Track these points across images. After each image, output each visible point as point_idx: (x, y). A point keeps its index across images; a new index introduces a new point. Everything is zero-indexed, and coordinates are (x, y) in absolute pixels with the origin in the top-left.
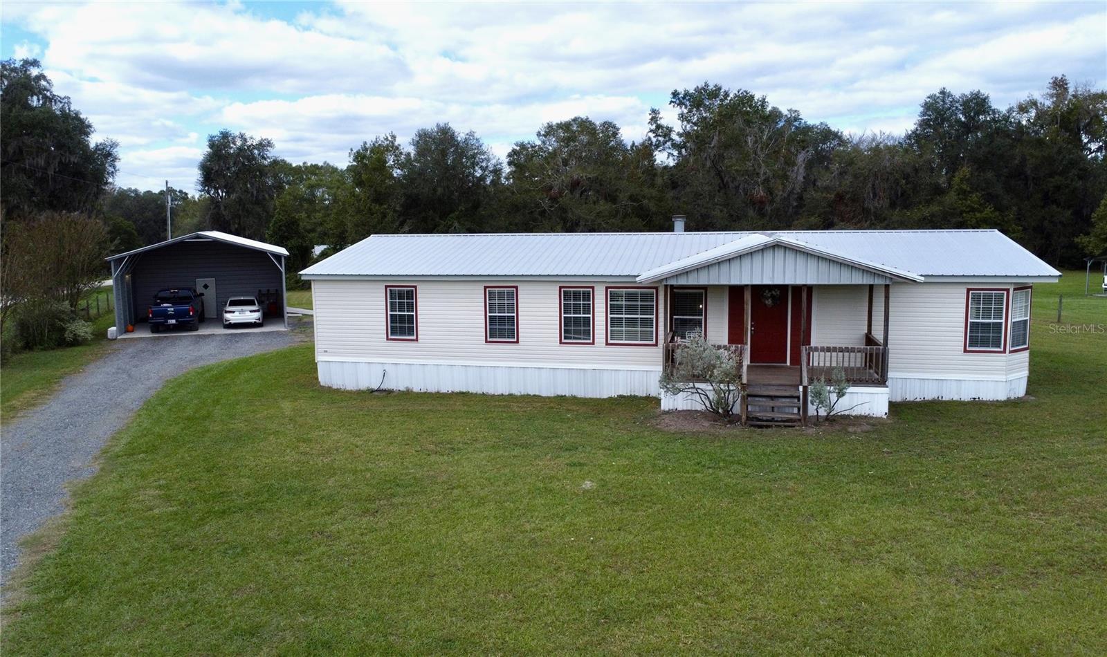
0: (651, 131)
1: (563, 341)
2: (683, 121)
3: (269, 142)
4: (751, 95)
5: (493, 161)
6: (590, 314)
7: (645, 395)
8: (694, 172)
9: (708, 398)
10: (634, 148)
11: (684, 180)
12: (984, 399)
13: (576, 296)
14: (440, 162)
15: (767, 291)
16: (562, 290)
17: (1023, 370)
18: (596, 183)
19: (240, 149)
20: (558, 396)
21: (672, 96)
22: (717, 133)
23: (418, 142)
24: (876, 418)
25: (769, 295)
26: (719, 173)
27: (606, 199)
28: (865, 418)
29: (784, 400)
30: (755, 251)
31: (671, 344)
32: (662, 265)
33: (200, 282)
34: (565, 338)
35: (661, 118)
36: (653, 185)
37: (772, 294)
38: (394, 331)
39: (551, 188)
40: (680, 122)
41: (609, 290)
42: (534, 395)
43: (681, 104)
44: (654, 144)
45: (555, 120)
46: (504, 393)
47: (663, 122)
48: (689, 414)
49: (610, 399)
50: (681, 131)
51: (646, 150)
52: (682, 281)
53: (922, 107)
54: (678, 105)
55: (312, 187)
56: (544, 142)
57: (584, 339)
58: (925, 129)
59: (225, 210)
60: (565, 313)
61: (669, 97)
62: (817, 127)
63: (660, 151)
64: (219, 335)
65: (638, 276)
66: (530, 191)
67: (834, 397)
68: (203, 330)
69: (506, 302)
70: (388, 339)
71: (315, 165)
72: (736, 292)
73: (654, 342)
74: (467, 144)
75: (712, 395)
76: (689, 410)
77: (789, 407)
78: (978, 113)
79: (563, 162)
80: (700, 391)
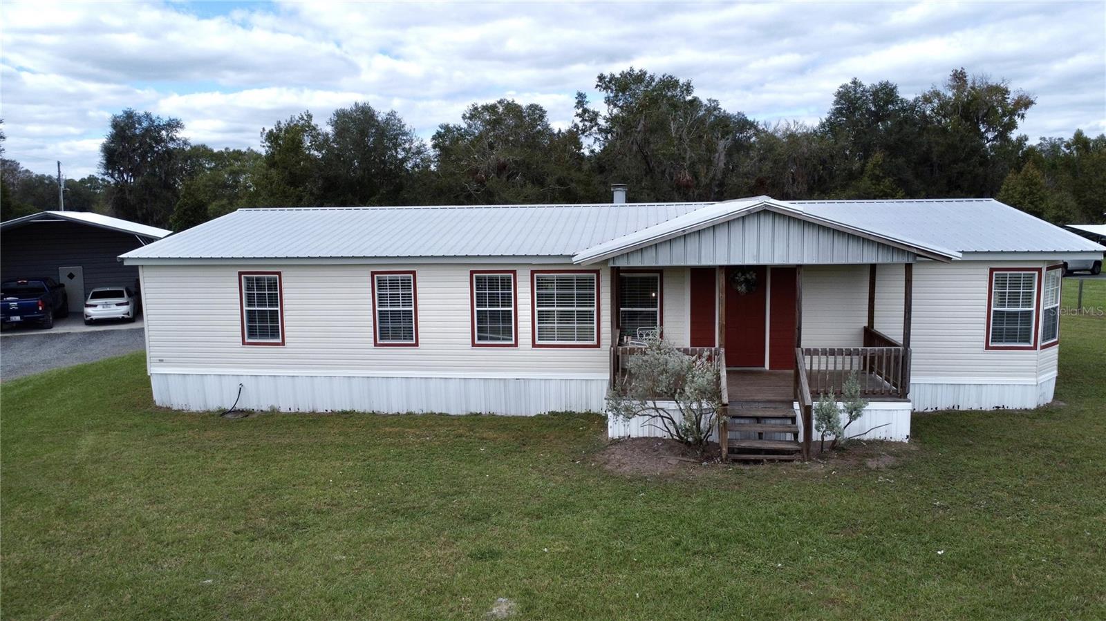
0: (578, 115)
1: (477, 342)
2: (609, 105)
3: (178, 123)
4: (676, 80)
5: (416, 144)
6: (511, 306)
7: (584, 411)
8: (621, 156)
9: (674, 422)
10: (561, 135)
11: (611, 165)
12: (1010, 408)
13: (493, 283)
14: (360, 144)
15: (740, 274)
16: (474, 275)
17: (1053, 370)
18: (524, 165)
19: (147, 130)
20: (472, 414)
21: (597, 80)
22: (643, 117)
23: (336, 122)
24: (895, 443)
25: (742, 279)
26: (645, 157)
27: (533, 183)
28: (881, 443)
29: (773, 421)
30: (734, 220)
31: (620, 348)
32: (603, 242)
33: (64, 271)
34: (479, 338)
35: (587, 102)
36: (580, 170)
37: (746, 279)
38: (252, 333)
39: (477, 171)
40: (606, 106)
41: (535, 275)
42: (441, 414)
43: (607, 88)
44: (580, 129)
45: (481, 103)
46: (401, 412)
47: (590, 107)
48: (646, 445)
49: (539, 417)
50: (608, 116)
51: (572, 137)
52: (635, 262)
53: (836, 96)
54: (604, 89)
55: (235, 174)
56: (470, 126)
57: (504, 339)
58: (838, 117)
59: (130, 194)
60: (478, 306)
61: (595, 81)
62: (734, 117)
63: (586, 136)
64: (73, 333)
65: (573, 256)
66: (455, 174)
67: (844, 418)
68: (59, 328)
69: (400, 292)
70: (244, 343)
71: (238, 151)
72: (702, 278)
73: (595, 342)
74: (388, 124)
75: (678, 418)
76: (645, 438)
77: (780, 432)
78: (887, 103)
79: (489, 145)
80: (661, 412)
